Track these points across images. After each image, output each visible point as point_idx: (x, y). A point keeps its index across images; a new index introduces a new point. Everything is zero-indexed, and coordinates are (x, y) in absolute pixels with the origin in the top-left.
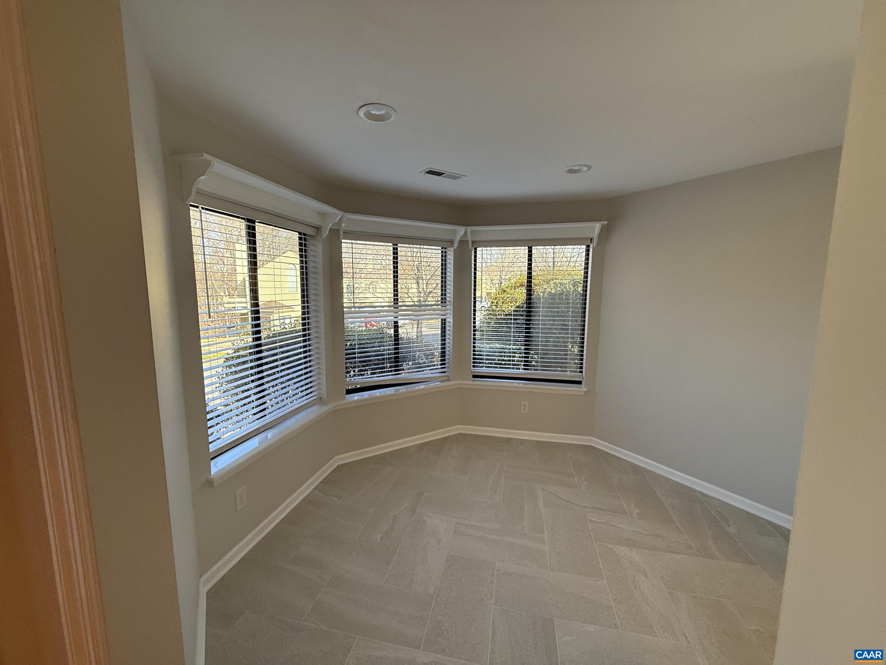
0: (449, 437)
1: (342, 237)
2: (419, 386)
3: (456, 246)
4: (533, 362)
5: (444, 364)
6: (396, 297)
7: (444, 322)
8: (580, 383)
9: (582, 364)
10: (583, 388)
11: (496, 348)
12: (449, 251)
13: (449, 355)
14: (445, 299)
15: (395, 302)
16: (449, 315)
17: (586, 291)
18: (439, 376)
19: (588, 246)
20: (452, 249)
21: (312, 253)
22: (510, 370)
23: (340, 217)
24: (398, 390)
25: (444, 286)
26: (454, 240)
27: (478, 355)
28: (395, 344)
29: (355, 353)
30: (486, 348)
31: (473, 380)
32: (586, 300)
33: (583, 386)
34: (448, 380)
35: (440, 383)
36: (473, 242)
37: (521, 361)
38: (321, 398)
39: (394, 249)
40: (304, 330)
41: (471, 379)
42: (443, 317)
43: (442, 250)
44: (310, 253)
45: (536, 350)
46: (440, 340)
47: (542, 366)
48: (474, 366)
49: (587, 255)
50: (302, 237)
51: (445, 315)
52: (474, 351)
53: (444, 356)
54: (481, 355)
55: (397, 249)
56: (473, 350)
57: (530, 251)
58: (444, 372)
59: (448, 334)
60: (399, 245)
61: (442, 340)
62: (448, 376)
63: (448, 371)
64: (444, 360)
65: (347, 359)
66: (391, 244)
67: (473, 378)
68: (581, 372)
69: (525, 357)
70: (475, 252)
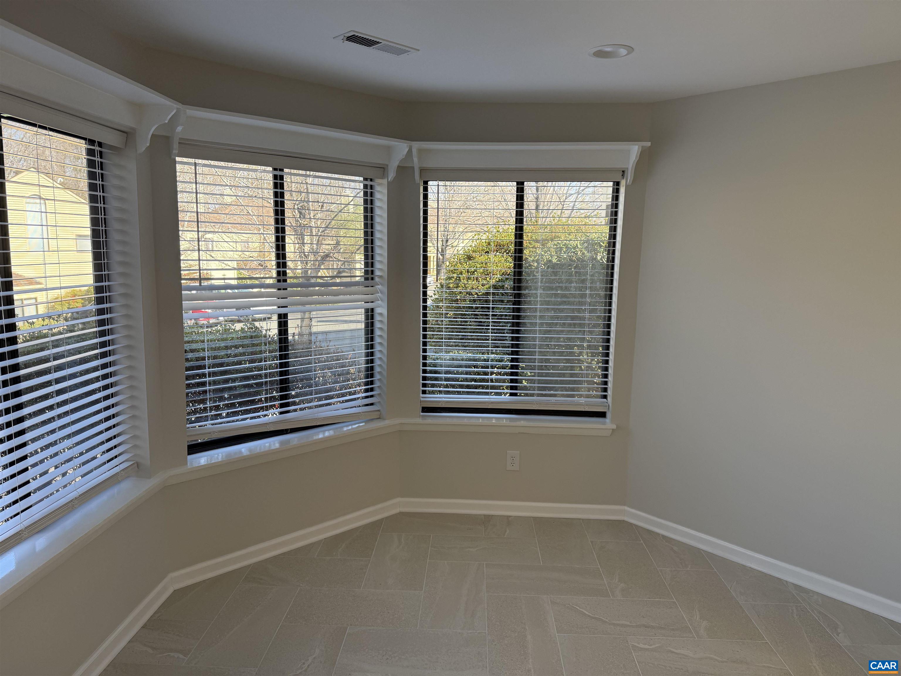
0: (382, 520)
1: (175, 151)
2: (324, 431)
3: (392, 175)
4: (524, 381)
5: (372, 390)
6: (281, 269)
7: (370, 314)
8: (603, 415)
9: (606, 383)
10: (608, 424)
11: (462, 360)
12: (380, 184)
13: (379, 373)
14: (372, 272)
15: (279, 278)
16: (380, 302)
17: (613, 260)
18: (363, 412)
19: (617, 184)
20: (385, 181)
21: (116, 182)
22: (487, 397)
23: (173, 113)
24: (288, 442)
25: (370, 249)
26: (387, 165)
27: (431, 372)
28: (281, 357)
29: (204, 375)
30: (445, 360)
31: (423, 416)
32: (612, 275)
33: (608, 420)
34: (379, 418)
35: (364, 424)
36: (422, 170)
37: (504, 381)
38: (138, 465)
39: (275, 177)
40: (100, 312)
41: (420, 415)
42: (370, 306)
43: (366, 182)
44: (111, 182)
45: (530, 360)
46: (364, 348)
47: (540, 389)
48: (424, 392)
49: (616, 198)
50: (95, 150)
51: (372, 302)
52: (425, 365)
53: (372, 376)
54: (436, 372)
55: (282, 178)
56: (423, 363)
57: (520, 190)
58: (372, 404)
59: (378, 336)
60: (286, 170)
61: (367, 347)
62: (379, 411)
63: (379, 402)
64: (372, 383)
65: (188, 386)
66: (270, 169)
67: (422, 412)
68: (605, 397)
69: (512, 374)
70: (426, 189)
